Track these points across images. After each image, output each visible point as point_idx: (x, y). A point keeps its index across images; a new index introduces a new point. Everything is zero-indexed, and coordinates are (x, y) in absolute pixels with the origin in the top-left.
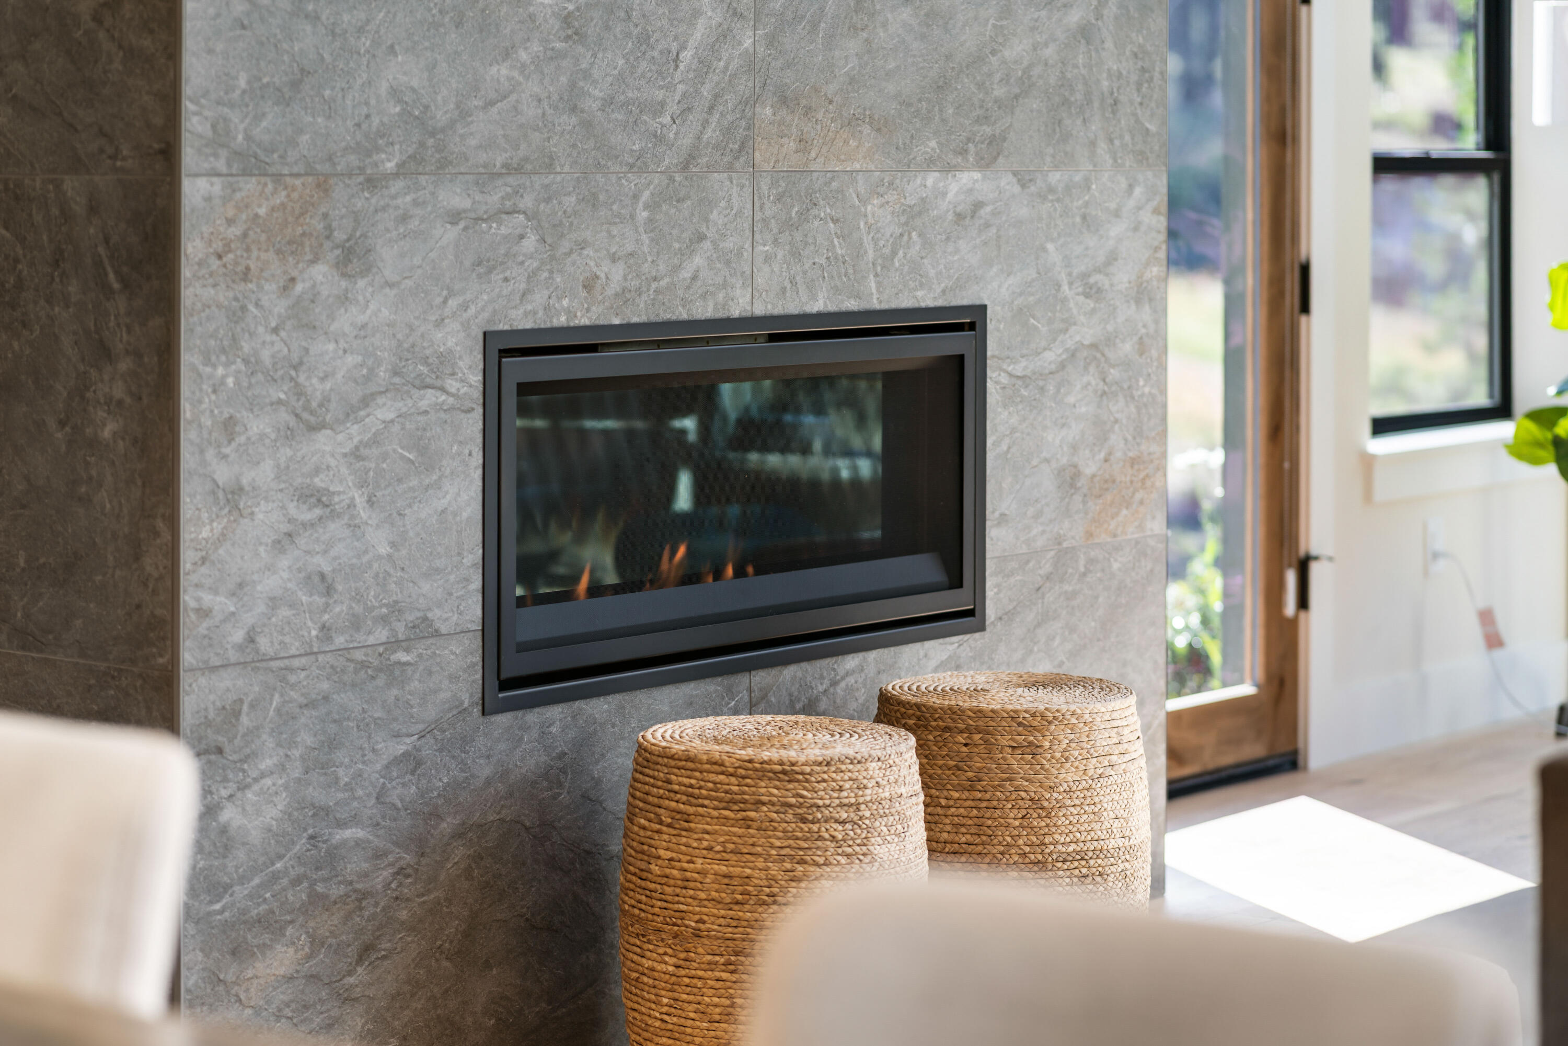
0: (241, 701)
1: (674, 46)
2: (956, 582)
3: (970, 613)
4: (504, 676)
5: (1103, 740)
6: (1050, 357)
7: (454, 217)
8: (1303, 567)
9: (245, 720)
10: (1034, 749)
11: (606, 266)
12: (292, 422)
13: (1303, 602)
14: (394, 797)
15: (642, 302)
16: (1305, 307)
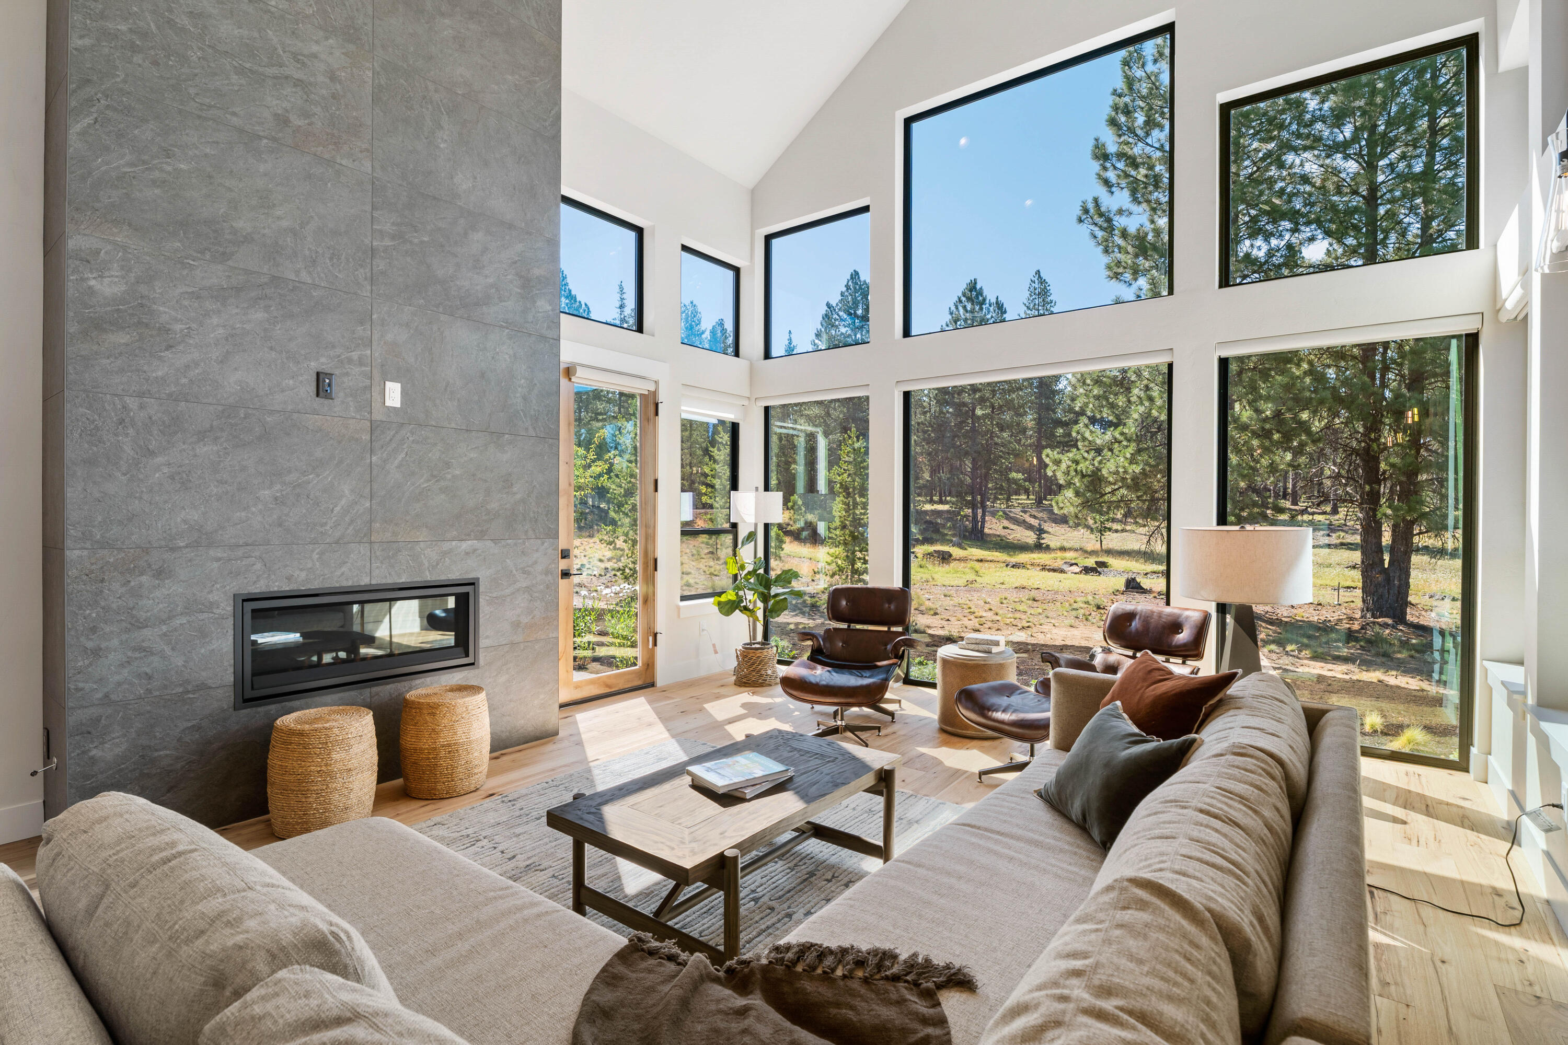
0: (101, 716)
1: (331, 507)
2: (467, 655)
3: (473, 664)
4: (246, 697)
5: (459, 711)
6: (508, 591)
7: (218, 559)
8: (655, 635)
9: (103, 721)
10: (434, 714)
11: (297, 572)
12: (129, 626)
13: (655, 644)
14: (187, 739)
15: (316, 583)
16: (656, 569)
